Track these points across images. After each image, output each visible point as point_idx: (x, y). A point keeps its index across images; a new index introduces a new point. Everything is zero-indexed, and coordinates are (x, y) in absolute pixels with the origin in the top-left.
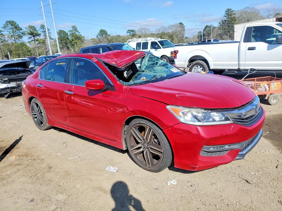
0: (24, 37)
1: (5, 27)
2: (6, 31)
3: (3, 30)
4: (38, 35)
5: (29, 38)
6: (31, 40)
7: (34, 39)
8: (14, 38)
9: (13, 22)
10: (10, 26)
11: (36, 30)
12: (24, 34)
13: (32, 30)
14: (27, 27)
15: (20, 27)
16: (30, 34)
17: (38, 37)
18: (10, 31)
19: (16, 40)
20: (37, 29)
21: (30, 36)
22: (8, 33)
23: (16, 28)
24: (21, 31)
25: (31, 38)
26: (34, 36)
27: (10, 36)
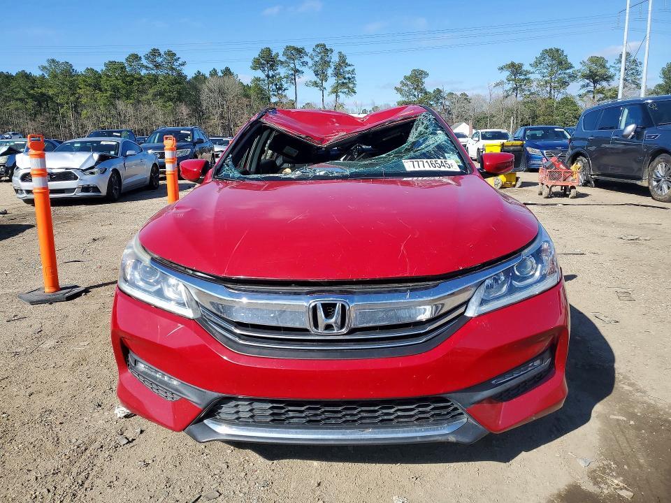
0: (571, 84)
1: (537, 63)
2: (537, 72)
3: (532, 69)
4: (605, 79)
5: (583, 86)
6: (586, 91)
7: (595, 87)
8: (548, 89)
9: (557, 50)
10: (548, 62)
11: (604, 67)
12: (573, 77)
13: (594, 67)
14: (585, 60)
15: (569, 61)
16: (587, 77)
17: (604, 84)
18: (545, 71)
19: (552, 92)
20: (608, 65)
21: (588, 81)
22: (539, 77)
23: (560, 63)
24: (568, 71)
25: (588, 85)
26: (595, 82)
27: (542, 83)
